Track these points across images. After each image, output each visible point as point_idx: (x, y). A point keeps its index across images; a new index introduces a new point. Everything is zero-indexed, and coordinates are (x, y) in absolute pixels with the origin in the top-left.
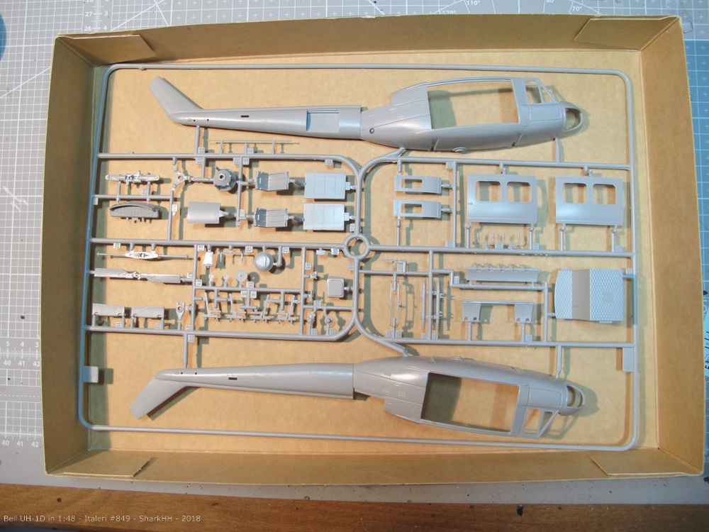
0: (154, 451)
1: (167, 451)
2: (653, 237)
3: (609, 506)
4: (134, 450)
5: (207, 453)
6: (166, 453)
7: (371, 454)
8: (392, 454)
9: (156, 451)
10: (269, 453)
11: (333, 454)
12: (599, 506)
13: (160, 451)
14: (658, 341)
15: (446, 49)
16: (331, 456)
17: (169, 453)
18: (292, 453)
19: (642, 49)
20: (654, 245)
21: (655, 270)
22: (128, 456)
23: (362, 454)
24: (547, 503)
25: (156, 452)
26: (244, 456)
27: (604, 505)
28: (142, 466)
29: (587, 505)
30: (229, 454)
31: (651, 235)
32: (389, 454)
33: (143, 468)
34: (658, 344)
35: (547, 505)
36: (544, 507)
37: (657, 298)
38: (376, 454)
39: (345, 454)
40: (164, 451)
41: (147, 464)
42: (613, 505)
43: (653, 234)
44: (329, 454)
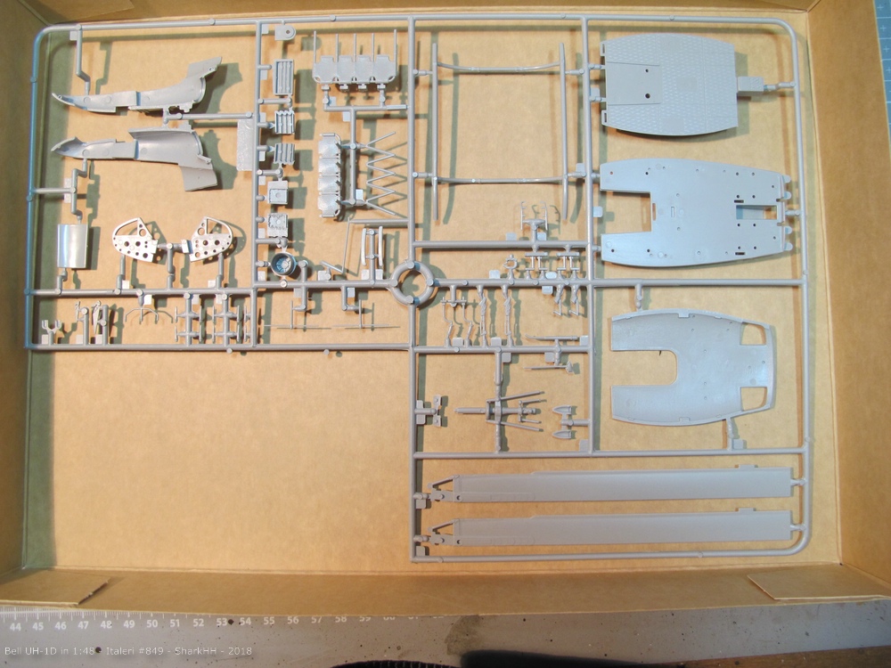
0: (117, 569)
1: (137, 570)
2: (829, 265)
3: (807, 654)
4: (88, 568)
5: (194, 573)
6: (134, 573)
7: (431, 574)
8: (461, 574)
9: (121, 569)
10: (284, 573)
11: (377, 574)
12: (792, 656)
13: (126, 569)
14: (838, 410)
15: (540, 4)
16: (373, 577)
17: (140, 573)
18: (316, 573)
19: (810, 8)
20: (830, 277)
21: (832, 311)
22: (79, 575)
23: (419, 574)
24: (719, 657)
25: (120, 572)
26: (246, 576)
27: (799, 653)
28: (94, 590)
29: (775, 656)
30: (225, 575)
31: (827, 263)
32: (456, 574)
33: (96, 592)
34: (838, 415)
35: (719, 660)
36: (715, 663)
37: (836, 351)
38: (439, 574)
39: (394, 574)
40: (132, 570)
41: (104, 587)
42: (811, 652)
43: (829, 260)
44: (371, 574)
